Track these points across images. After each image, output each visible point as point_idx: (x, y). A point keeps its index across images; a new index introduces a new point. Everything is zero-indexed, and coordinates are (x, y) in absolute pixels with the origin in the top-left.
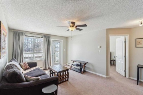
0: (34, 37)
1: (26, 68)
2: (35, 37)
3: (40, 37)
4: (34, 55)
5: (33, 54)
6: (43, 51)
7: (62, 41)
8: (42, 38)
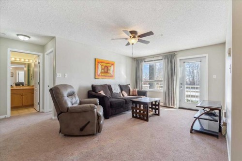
0: (152, 61)
2: (154, 60)
3: (159, 60)
7: (207, 55)
8: (161, 60)
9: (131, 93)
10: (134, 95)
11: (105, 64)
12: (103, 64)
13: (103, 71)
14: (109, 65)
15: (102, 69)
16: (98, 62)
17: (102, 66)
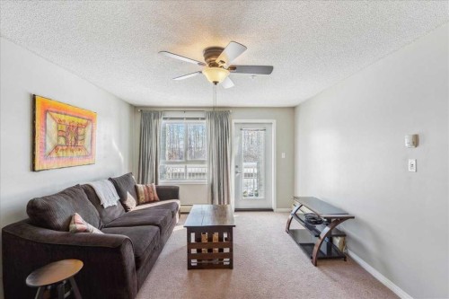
0: (182, 119)
1: (148, 200)
2: (187, 119)
3: (198, 119)
4: (186, 167)
5: (184, 166)
6: (206, 159)
8: (203, 119)
9: (142, 197)
10: (150, 202)
11: (68, 119)
12: (62, 117)
13: (62, 141)
14: (80, 121)
15: (61, 133)
16: (46, 112)
17: (60, 122)
